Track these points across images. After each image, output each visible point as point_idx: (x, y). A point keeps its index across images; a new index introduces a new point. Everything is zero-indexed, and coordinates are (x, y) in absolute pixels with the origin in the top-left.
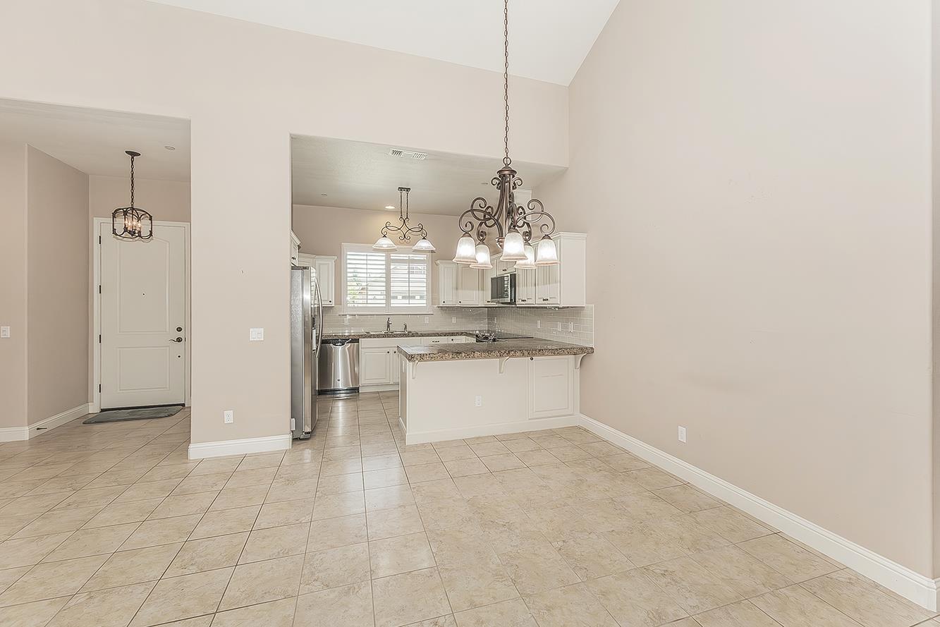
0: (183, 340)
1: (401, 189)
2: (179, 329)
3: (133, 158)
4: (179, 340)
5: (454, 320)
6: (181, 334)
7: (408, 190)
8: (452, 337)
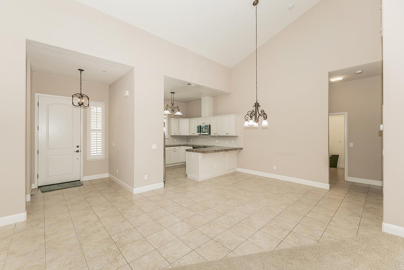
0: (80, 151)
1: (172, 93)
2: (78, 147)
3: (81, 72)
4: (78, 151)
5: (175, 141)
6: (78, 149)
7: (174, 93)
8: (180, 147)
